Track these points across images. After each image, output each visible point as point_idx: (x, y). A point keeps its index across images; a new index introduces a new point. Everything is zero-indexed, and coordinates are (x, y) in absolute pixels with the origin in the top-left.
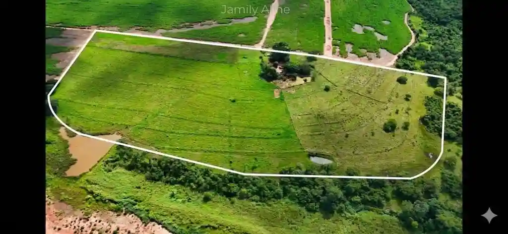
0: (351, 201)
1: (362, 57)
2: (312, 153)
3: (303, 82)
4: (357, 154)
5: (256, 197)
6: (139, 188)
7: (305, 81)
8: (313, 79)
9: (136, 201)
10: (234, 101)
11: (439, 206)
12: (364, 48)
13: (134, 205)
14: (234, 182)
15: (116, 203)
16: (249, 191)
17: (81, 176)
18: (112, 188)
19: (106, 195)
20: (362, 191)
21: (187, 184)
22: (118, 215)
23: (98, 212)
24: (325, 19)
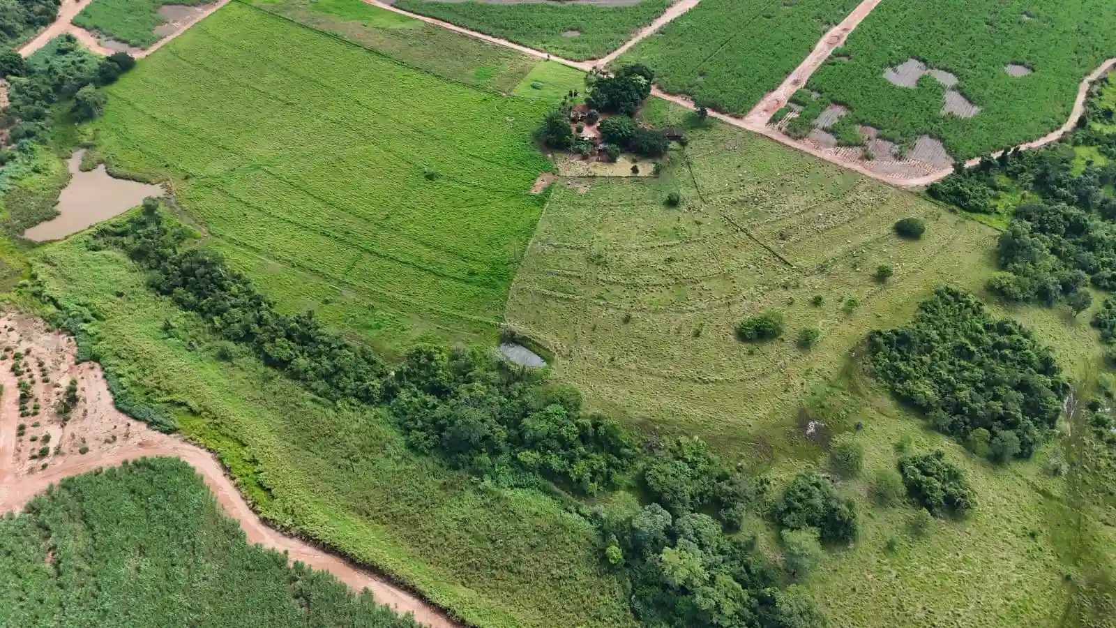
0: (514, 458)
1: (849, 145)
2: (513, 334)
3: (629, 172)
4: (619, 367)
5: (322, 385)
6: (120, 295)
7: (635, 170)
8: (657, 172)
9: (94, 315)
10: (430, 177)
11: (690, 531)
12: (873, 126)
13: (86, 321)
14: (297, 340)
15: (59, 307)
16: (314, 369)
17: (44, 243)
18: (71, 280)
19: (53, 288)
20: (555, 444)
21: (209, 315)
22: (48, 331)
23: (21, 313)
24: (835, 30)
